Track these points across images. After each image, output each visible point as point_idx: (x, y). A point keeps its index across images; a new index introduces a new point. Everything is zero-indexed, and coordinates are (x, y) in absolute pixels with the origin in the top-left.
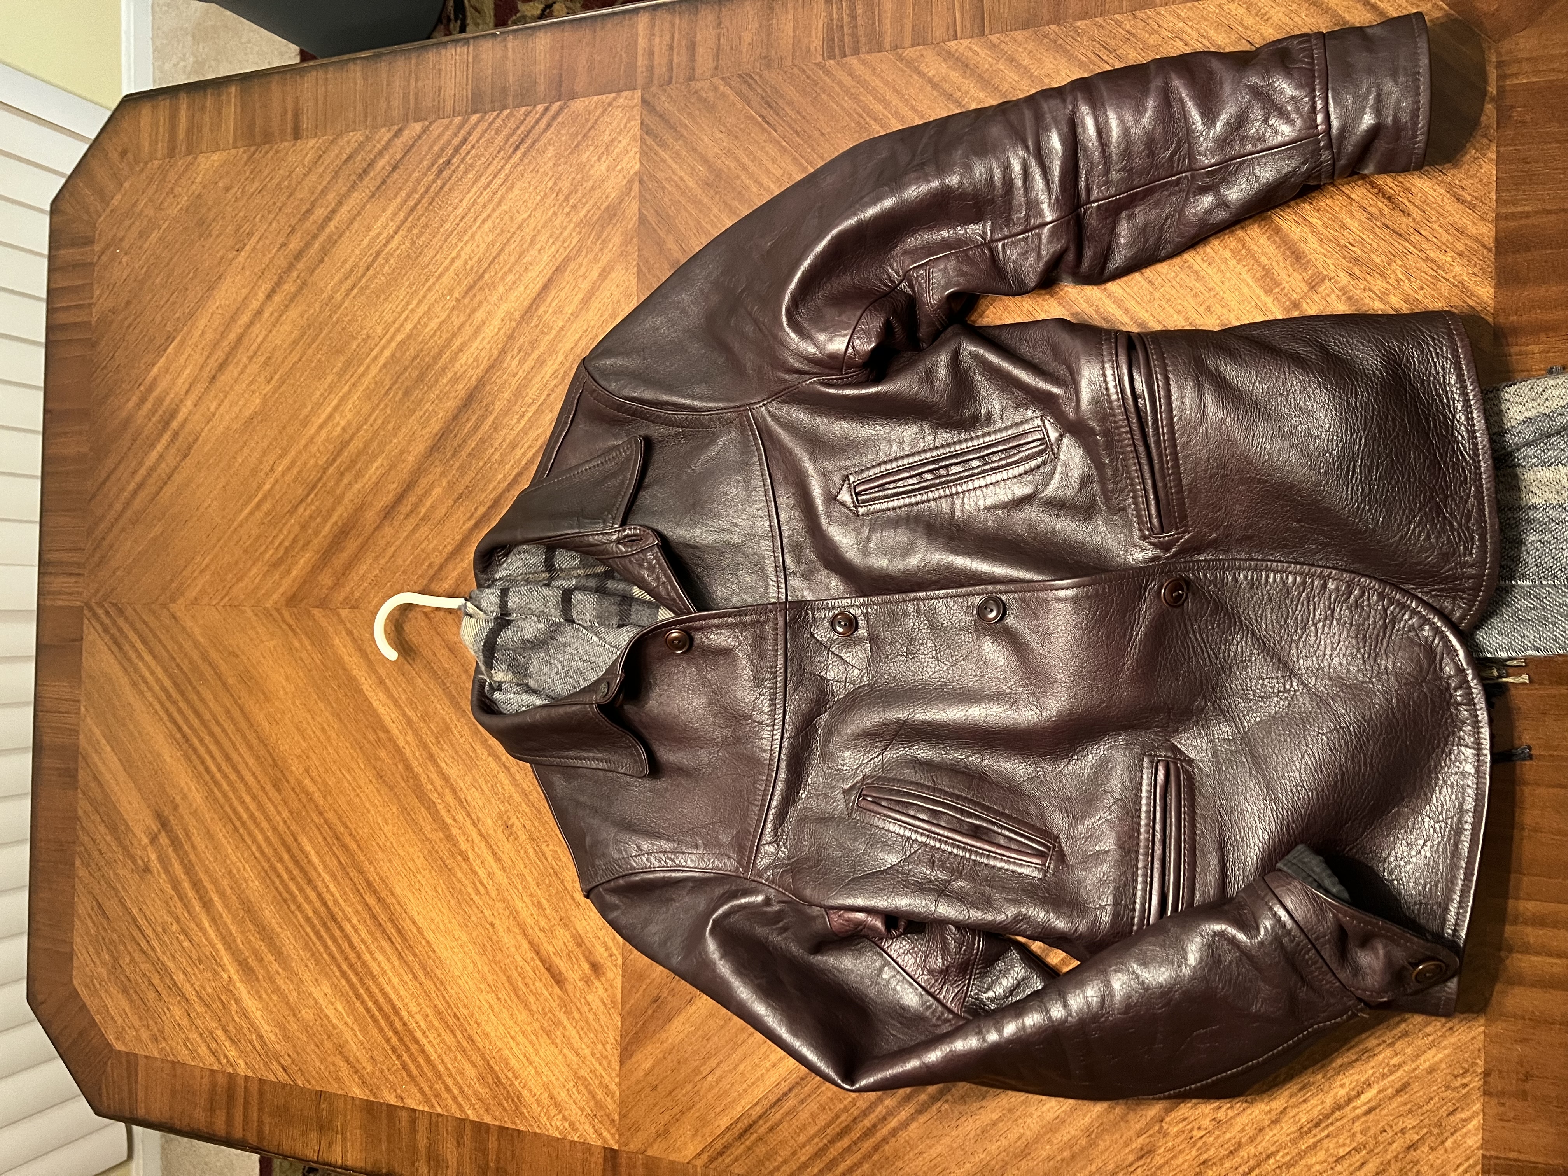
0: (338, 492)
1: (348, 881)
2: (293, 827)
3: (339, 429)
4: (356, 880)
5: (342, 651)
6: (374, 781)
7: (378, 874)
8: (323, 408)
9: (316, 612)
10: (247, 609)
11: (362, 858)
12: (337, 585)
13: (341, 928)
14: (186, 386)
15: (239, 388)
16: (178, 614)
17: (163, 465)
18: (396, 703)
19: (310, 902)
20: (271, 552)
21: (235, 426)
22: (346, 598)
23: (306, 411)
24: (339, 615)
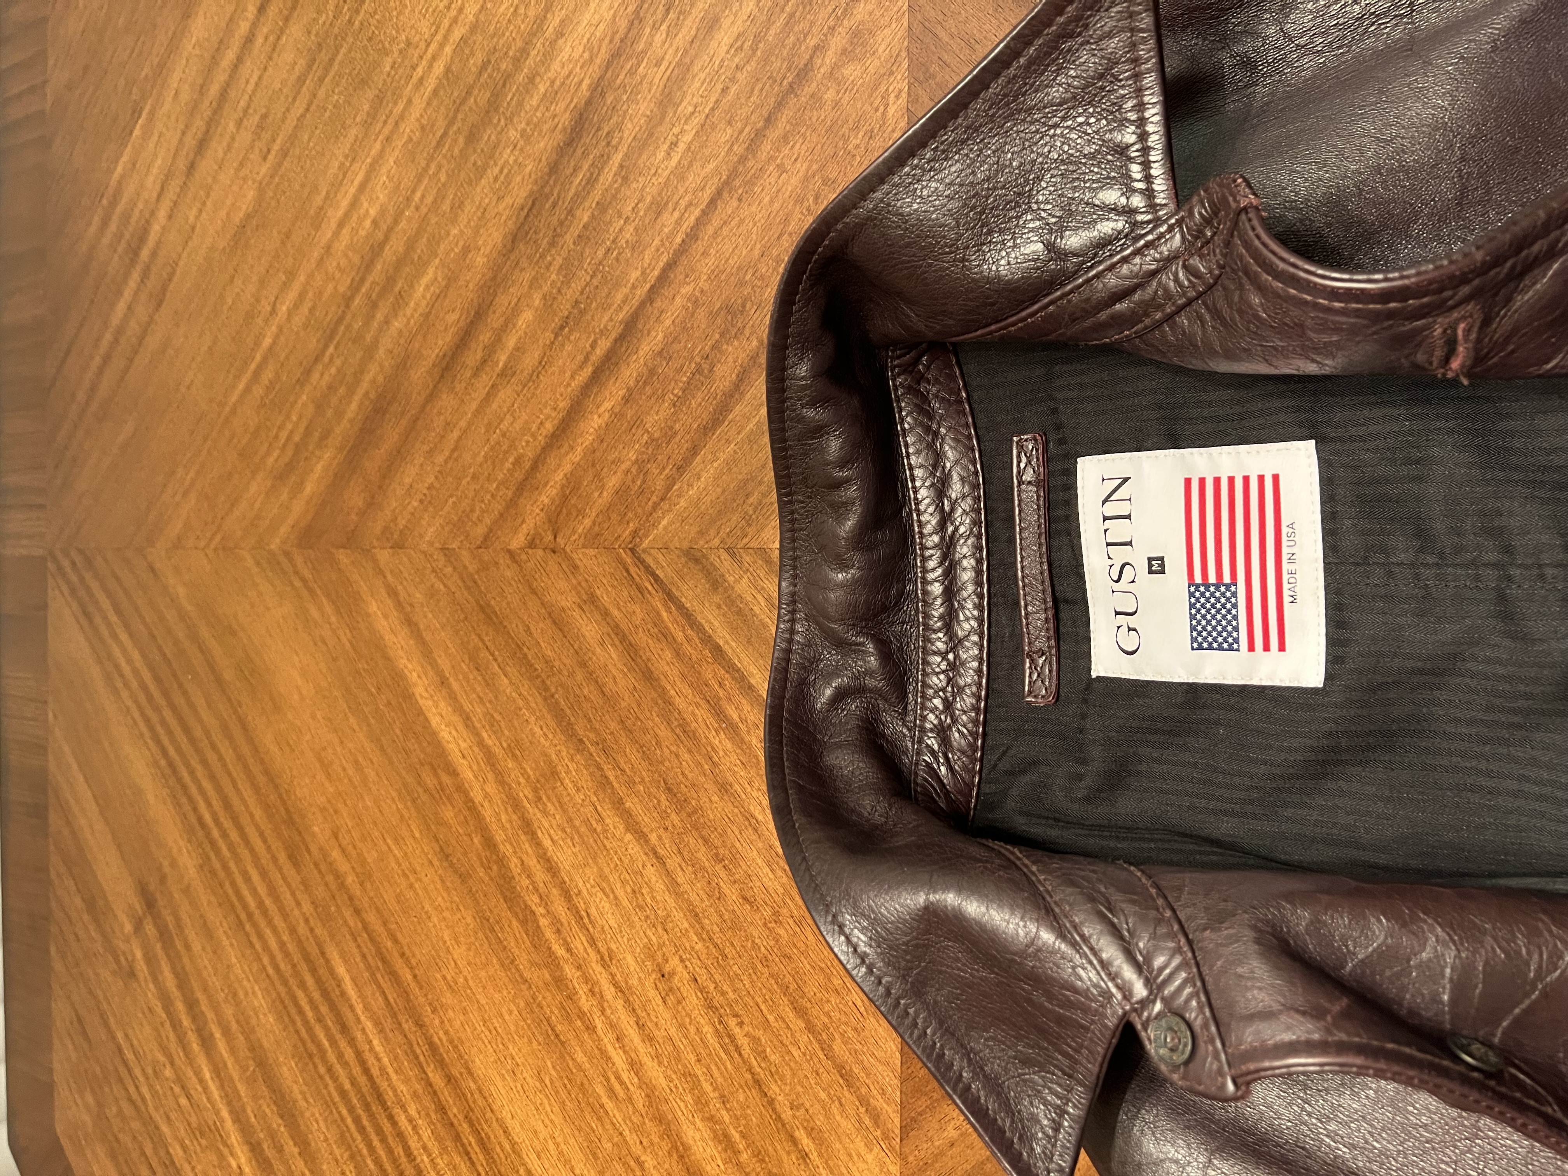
0: (368, 338)
1: (400, 1037)
2: (319, 931)
3: (368, 223)
4: (411, 1037)
5: (382, 625)
6: (436, 863)
7: (446, 1033)
8: (343, 189)
9: (343, 557)
10: (246, 554)
11: (422, 1000)
12: (372, 504)
13: (391, 1118)
14: (158, 188)
15: (224, 178)
16: (158, 566)
17: (133, 324)
18: (467, 720)
19: (345, 1065)
20: (276, 454)
21: (222, 244)
22: (386, 529)
23: (318, 200)
24: (375, 561)
